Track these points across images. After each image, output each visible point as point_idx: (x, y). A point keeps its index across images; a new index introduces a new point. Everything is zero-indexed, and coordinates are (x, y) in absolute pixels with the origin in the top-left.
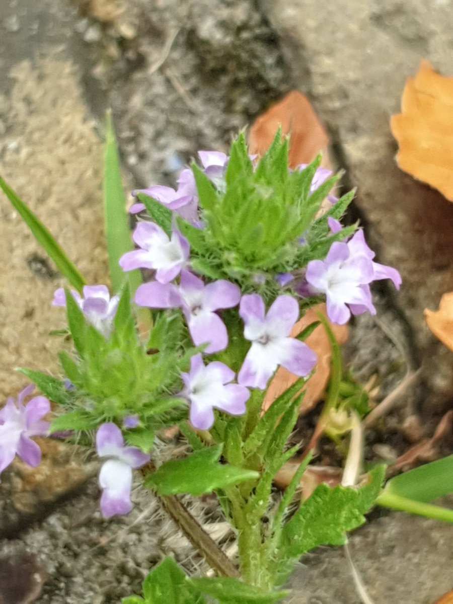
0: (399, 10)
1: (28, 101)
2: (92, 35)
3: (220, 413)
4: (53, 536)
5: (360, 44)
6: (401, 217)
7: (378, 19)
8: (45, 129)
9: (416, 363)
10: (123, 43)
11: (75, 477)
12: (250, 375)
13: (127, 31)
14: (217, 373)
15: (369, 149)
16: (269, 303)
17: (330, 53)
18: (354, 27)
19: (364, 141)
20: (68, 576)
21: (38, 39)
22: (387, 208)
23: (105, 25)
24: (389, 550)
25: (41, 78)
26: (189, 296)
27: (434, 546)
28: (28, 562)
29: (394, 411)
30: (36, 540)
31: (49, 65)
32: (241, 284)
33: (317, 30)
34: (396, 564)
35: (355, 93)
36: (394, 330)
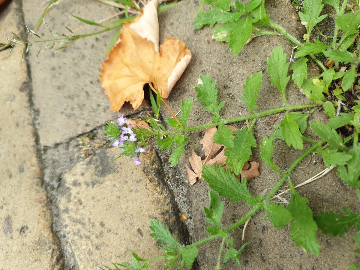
0: (104, 109)
1: (111, 155)
2: (105, 146)
3: (135, 137)
4: (161, 155)
5: (108, 114)
6: (128, 111)
7: (105, 112)
8: (114, 153)
9: (146, 110)
10: (107, 142)
11: (155, 152)
12: (131, 133)
13: (105, 142)
14: (131, 137)
15: (120, 114)
16: (123, 130)
17: (108, 118)
18: (106, 115)
19: (119, 115)
20: (166, 154)
21: (105, 153)
22: (126, 112)
23: (104, 144)
24: (166, 116)
25: (109, 153)
26: (122, 139)
27: (166, 110)
28: (164, 158)
29: (151, 114)
30: (162, 157)
31: (107, 152)
32: (121, 134)
33: (105, 119)
34: (167, 115)
35: (113, 115)
36: (142, 113)
